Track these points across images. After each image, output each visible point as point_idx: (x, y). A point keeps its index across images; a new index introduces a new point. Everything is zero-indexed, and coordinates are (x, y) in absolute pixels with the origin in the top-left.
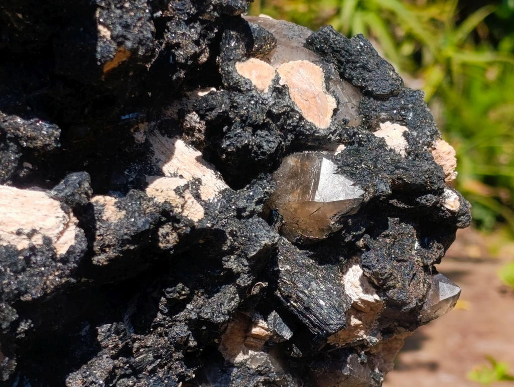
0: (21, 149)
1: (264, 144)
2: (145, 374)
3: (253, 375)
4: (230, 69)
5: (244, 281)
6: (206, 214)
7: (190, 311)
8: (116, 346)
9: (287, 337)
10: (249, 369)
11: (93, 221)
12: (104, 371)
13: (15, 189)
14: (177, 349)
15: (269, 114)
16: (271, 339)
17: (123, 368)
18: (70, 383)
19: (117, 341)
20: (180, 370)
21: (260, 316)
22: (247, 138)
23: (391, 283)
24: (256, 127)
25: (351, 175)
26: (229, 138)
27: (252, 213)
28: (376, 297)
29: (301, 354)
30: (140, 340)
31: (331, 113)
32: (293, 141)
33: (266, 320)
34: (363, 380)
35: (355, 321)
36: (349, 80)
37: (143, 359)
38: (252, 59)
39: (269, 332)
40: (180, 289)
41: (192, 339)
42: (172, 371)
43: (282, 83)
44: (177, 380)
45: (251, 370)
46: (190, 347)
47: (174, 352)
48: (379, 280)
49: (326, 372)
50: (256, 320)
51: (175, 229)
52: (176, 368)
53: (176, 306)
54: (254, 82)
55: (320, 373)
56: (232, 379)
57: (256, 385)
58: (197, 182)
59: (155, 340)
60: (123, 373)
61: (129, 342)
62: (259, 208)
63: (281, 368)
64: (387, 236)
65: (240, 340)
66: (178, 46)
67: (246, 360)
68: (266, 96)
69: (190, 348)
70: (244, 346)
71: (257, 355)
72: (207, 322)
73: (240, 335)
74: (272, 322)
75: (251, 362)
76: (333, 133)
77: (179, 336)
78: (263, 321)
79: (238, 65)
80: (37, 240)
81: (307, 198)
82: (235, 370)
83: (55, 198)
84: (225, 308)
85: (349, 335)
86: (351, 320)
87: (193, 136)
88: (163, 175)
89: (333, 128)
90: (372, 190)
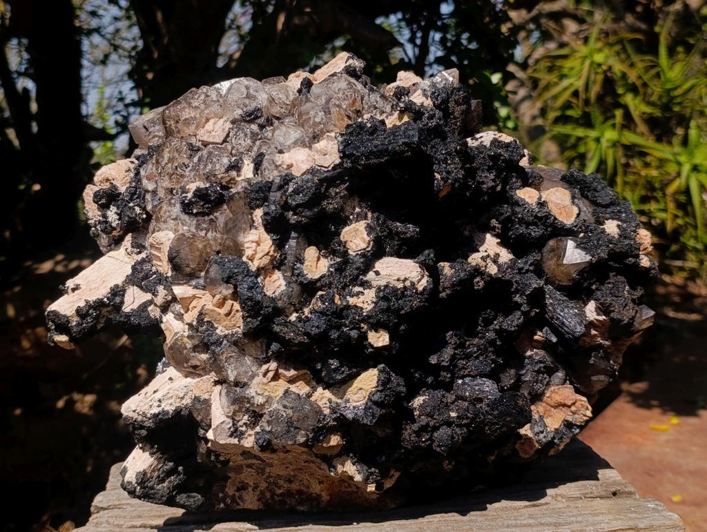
0: (400, 239)
1: (533, 233)
2: (473, 359)
3: (537, 363)
4: (513, 194)
5: (525, 308)
6: (498, 270)
7: (496, 325)
8: (456, 342)
9: (554, 341)
10: (534, 359)
11: (439, 275)
12: (449, 355)
13: (397, 259)
14: (490, 346)
15: (536, 217)
16: (545, 342)
17: (460, 354)
18: (431, 360)
19: (456, 340)
20: (492, 357)
21: (538, 330)
22: (522, 230)
23: (612, 309)
24: (528, 224)
25: (584, 249)
26: (512, 230)
27: (528, 271)
28: (604, 317)
29: (564, 351)
30: (469, 340)
31: (575, 216)
32: (551, 231)
33: (541, 332)
34: (603, 367)
35: (593, 332)
36: (587, 197)
37: (471, 351)
38: (526, 188)
39: (544, 338)
40: (489, 312)
41: (498, 340)
42: (488, 357)
43: (543, 200)
44: (491, 362)
45: (536, 360)
47: (488, 347)
48: (604, 307)
50: (536, 332)
51: (482, 279)
52: (490, 356)
53: (488, 322)
54: (527, 200)
55: (576, 363)
56: (525, 365)
57: (539, 368)
58: (497, 255)
59: (478, 341)
60: (460, 357)
62: (531, 268)
63: (554, 360)
64: (609, 283)
65: (527, 343)
66: (483, 183)
67: (533, 355)
68: (534, 207)
69: (497, 345)
70: (530, 347)
71: (538, 352)
72: (505, 331)
74: (545, 333)
75: (535, 356)
76: (576, 226)
77: (491, 339)
79: (518, 191)
80: (408, 284)
81: (560, 262)
82: (526, 360)
83: (416, 262)
84: (515, 323)
85: (591, 340)
86: (591, 331)
87: (495, 231)
88: (479, 252)
89: (575, 224)
90: (597, 257)
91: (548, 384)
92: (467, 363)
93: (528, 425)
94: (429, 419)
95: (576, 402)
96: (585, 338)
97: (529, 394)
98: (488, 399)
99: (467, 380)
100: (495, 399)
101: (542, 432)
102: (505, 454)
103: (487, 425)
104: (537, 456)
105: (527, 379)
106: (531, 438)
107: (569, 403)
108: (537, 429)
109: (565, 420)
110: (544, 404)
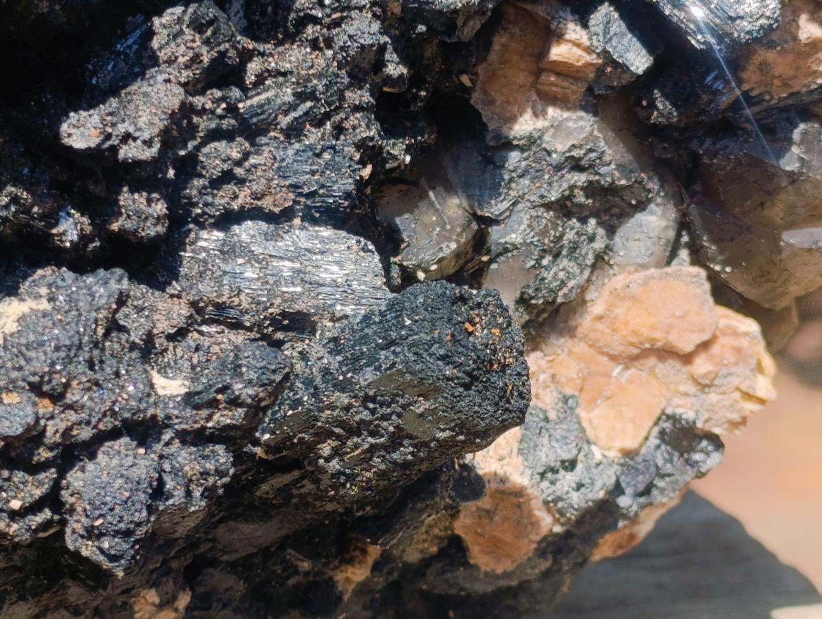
2: (276, 138)
3: (558, 168)
8: (196, 59)
9: (637, 68)
10: (549, 153)
12: (159, 112)
14: (357, 80)
16: (599, 77)
17: (213, 112)
18: (70, 135)
19: (198, 46)
20: (364, 134)
21: (570, 17)
29: (675, 114)
30: (262, 54)
33: (585, 26)
35: (809, 30)
37: (269, 101)
39: (594, 56)
41: (391, 55)
42: (345, 135)
44: (357, 157)
45: (554, 156)
46: (389, 77)
47: (348, 88)
49: (739, 163)
50: (561, 25)
52: (354, 128)
55: (725, 167)
56: (506, 177)
57: (567, 193)
59: (301, 58)
60: (213, 126)
61: (227, 50)
63: (631, 157)
65: (522, 78)
67: (542, 132)
69: (389, 80)
70: (535, 97)
71: (567, 119)
73: (523, 66)
74: (600, 29)
75: (554, 136)
77: (356, 45)
78: (578, 28)
82: (514, 157)
85: (797, 69)
86: (798, 27)
91: (601, 261)
92: (246, 156)
93: (515, 432)
94: (45, 407)
95: (714, 338)
96: (770, 56)
97: (523, 301)
98: (334, 319)
99: (246, 231)
100: (366, 318)
101: (571, 465)
102: (413, 556)
103: (326, 434)
104: (545, 564)
105: (514, 238)
106: (519, 493)
107: (686, 344)
108: (550, 452)
109: (665, 416)
110: (580, 347)
